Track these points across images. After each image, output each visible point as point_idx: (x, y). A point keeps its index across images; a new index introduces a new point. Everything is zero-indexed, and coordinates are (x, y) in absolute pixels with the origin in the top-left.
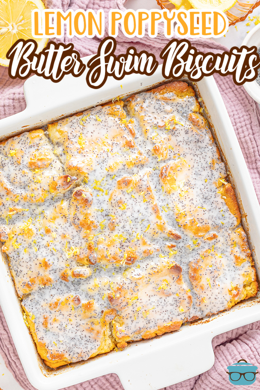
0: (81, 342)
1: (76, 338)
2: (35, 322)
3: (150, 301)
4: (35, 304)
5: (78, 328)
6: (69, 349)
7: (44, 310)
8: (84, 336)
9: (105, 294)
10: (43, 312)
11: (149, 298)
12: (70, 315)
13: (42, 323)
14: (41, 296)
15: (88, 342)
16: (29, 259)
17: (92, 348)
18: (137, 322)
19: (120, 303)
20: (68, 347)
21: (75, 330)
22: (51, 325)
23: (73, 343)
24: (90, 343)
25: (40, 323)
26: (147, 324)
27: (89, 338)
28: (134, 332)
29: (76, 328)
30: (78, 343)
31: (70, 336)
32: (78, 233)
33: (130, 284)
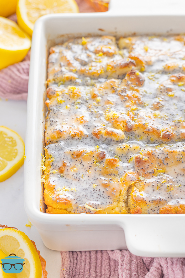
0: (93, 195)
1: (89, 189)
2: (52, 165)
3: (178, 179)
4: (59, 149)
5: (94, 182)
6: (78, 197)
7: (66, 157)
8: (98, 190)
9: (132, 157)
10: (64, 158)
11: (176, 176)
12: (90, 167)
13: (59, 167)
14: (67, 145)
15: (101, 196)
16: (67, 114)
17: (103, 203)
18: (159, 192)
19: (146, 168)
20: (78, 195)
21: (90, 182)
22: (67, 171)
23: (84, 193)
24: (102, 198)
25: (57, 167)
26: (169, 198)
27: (102, 193)
28: (153, 201)
29: (92, 181)
30: (89, 195)
31: (83, 187)
32: (122, 103)
33: (161, 154)
